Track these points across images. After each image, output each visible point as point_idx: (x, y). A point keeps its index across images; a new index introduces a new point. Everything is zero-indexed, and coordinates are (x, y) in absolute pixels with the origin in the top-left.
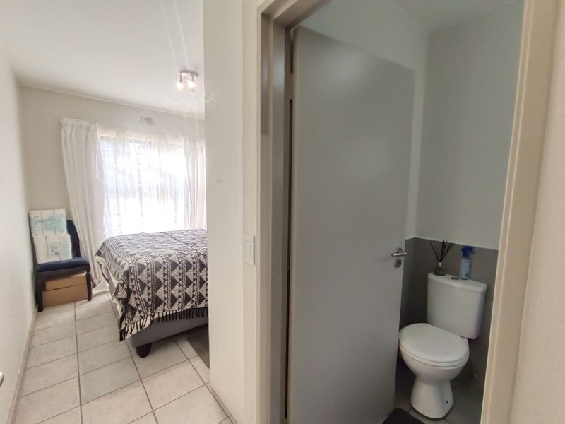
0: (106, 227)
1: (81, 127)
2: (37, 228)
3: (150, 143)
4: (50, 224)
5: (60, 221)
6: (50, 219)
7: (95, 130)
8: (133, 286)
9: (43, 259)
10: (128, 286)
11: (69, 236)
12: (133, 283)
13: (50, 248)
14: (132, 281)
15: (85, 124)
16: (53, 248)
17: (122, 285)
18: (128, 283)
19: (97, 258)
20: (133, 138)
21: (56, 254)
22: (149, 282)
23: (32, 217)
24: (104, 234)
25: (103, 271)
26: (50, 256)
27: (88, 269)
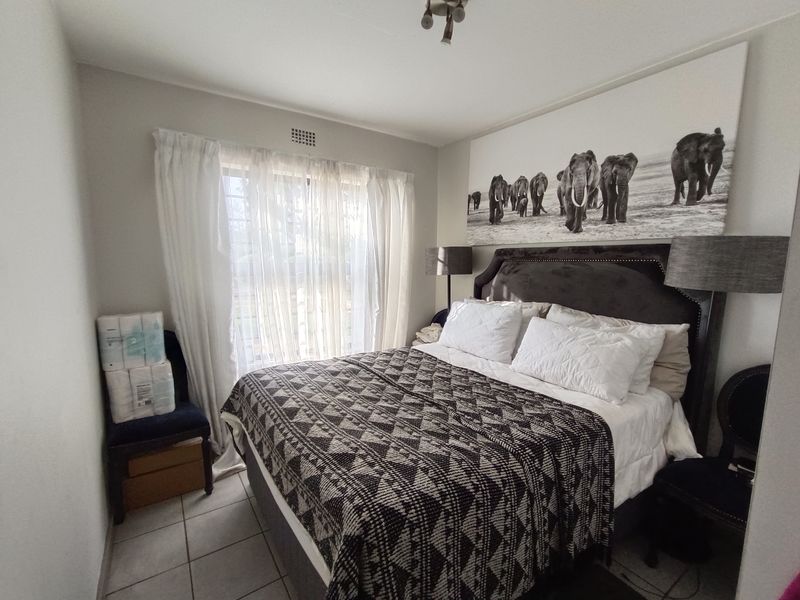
0: (235, 346)
1: (190, 147)
2: (112, 352)
3: (309, 181)
4: (135, 343)
5: (153, 337)
6: (134, 334)
7: (215, 154)
8: (377, 588)
9: (123, 413)
10: (360, 587)
11: (169, 365)
12: (378, 578)
13: (136, 391)
14: (373, 571)
15: (197, 140)
16: (142, 392)
17: (345, 586)
18: (360, 576)
19: (226, 416)
20: (279, 173)
21: (147, 403)
22: (414, 563)
23: (103, 330)
24: (232, 358)
25: (237, 440)
26: (136, 407)
27: (206, 434)
